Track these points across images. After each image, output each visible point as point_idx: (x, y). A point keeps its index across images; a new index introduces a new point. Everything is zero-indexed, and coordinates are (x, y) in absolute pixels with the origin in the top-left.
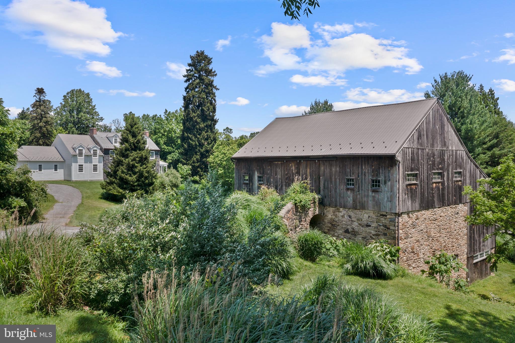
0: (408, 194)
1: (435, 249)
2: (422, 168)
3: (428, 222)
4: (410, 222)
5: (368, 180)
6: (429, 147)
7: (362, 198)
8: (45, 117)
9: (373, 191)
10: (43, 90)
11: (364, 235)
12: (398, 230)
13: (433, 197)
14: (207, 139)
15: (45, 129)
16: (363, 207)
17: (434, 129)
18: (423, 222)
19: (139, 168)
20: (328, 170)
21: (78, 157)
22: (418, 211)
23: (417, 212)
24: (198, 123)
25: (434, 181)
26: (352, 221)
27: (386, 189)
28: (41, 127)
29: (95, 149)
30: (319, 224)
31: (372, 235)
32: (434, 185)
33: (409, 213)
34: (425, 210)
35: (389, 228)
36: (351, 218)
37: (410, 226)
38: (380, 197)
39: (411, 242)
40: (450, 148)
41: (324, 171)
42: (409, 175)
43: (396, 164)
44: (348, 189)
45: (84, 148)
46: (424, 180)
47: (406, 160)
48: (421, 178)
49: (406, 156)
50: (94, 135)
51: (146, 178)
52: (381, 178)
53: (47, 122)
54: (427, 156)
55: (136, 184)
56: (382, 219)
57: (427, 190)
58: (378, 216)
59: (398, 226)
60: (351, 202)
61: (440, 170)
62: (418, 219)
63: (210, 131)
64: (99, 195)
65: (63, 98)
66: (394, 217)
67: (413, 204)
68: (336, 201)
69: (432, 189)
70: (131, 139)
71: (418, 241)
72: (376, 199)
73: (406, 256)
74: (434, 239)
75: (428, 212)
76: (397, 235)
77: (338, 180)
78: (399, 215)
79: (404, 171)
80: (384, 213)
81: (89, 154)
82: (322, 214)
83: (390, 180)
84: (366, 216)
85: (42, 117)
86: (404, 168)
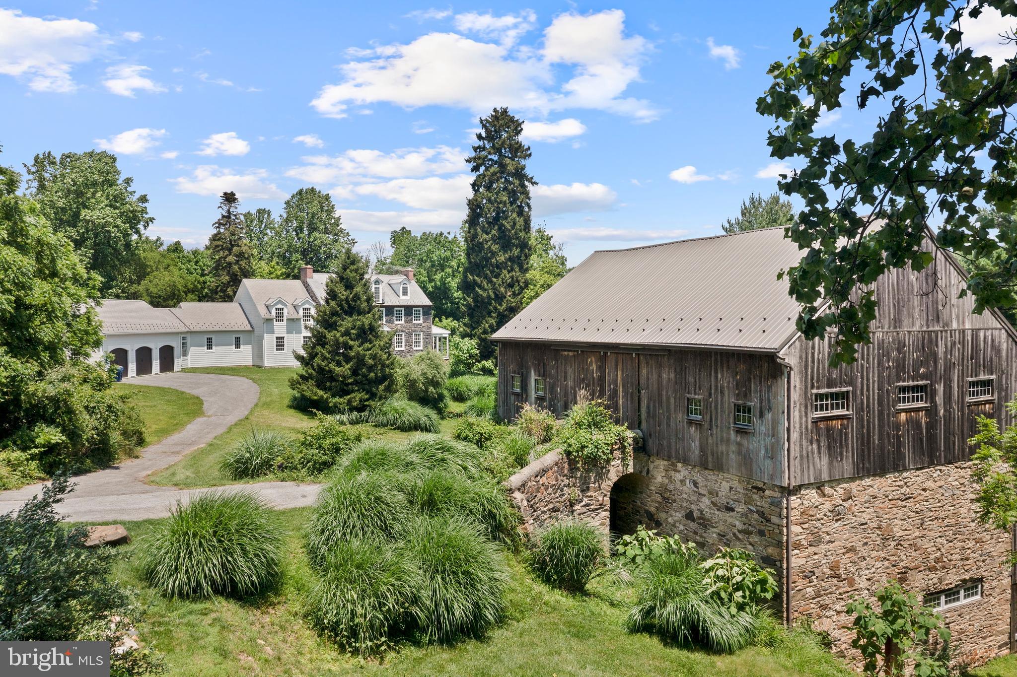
0: (818, 441)
1: (906, 567)
2: (862, 378)
3: (882, 505)
4: (828, 506)
5: (729, 404)
6: (886, 326)
7: (717, 444)
8: (238, 246)
9: (739, 431)
10: (234, 195)
11: (722, 528)
12: (787, 527)
13: (900, 444)
14: (511, 286)
15: (236, 267)
16: (719, 467)
17: (901, 283)
18: (866, 505)
19: (357, 348)
20: (655, 376)
21: (275, 323)
22: (852, 479)
23: (847, 482)
24: (494, 254)
25: (901, 406)
26: (700, 494)
27: (763, 428)
28: (230, 264)
29: (307, 306)
30: (641, 493)
31: (736, 531)
32: (903, 416)
33: (823, 485)
34: (874, 475)
35: (768, 521)
36: (697, 487)
37: (825, 515)
38: (751, 447)
39: (828, 554)
40: (955, 325)
41: (648, 378)
42: (819, 397)
43: (782, 373)
44: (690, 422)
45: (286, 306)
46: (868, 406)
47: (813, 362)
48: (859, 401)
49: (813, 354)
50: (308, 280)
51: (371, 368)
52: (754, 403)
53: (241, 255)
54: (879, 349)
55: (350, 381)
56: (755, 497)
57: (879, 430)
58: (747, 489)
59: (787, 518)
60: (697, 452)
61: (922, 380)
62: (850, 498)
63: (517, 270)
64: (287, 402)
65: (285, 206)
66: (779, 495)
67: (836, 464)
68: (669, 446)
69: (897, 426)
70: (343, 293)
71: (852, 550)
72: (744, 450)
73: (815, 586)
74: (902, 543)
75: (883, 480)
76: (785, 538)
77: (672, 401)
78: (790, 491)
79: (806, 388)
80: (760, 485)
81: (295, 316)
82: (644, 473)
83: (770, 409)
84: (725, 485)
85: (233, 246)
86: (806, 381)
